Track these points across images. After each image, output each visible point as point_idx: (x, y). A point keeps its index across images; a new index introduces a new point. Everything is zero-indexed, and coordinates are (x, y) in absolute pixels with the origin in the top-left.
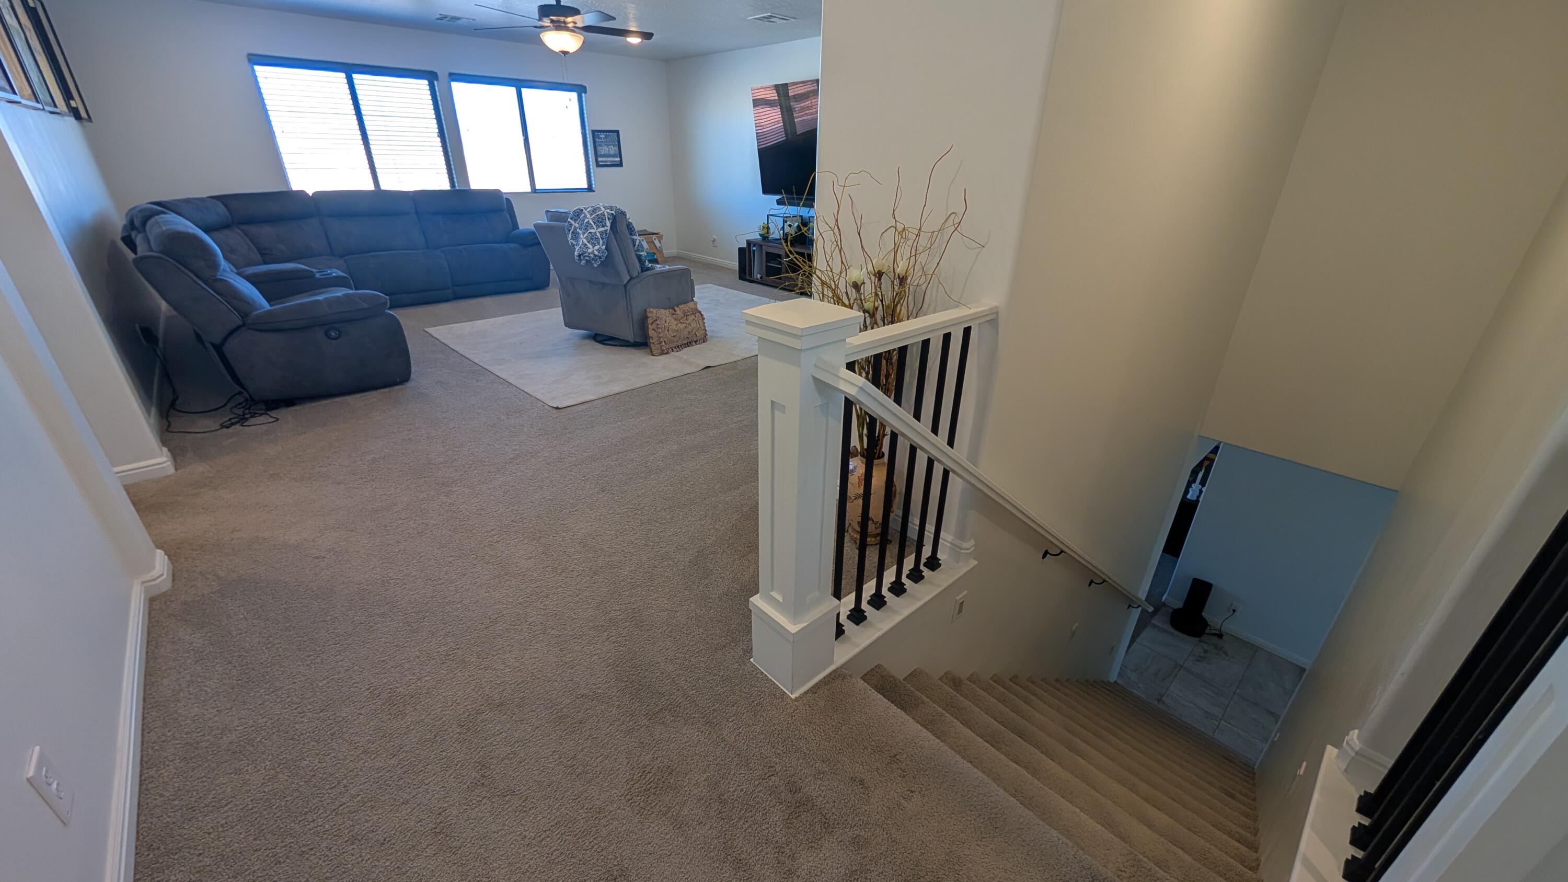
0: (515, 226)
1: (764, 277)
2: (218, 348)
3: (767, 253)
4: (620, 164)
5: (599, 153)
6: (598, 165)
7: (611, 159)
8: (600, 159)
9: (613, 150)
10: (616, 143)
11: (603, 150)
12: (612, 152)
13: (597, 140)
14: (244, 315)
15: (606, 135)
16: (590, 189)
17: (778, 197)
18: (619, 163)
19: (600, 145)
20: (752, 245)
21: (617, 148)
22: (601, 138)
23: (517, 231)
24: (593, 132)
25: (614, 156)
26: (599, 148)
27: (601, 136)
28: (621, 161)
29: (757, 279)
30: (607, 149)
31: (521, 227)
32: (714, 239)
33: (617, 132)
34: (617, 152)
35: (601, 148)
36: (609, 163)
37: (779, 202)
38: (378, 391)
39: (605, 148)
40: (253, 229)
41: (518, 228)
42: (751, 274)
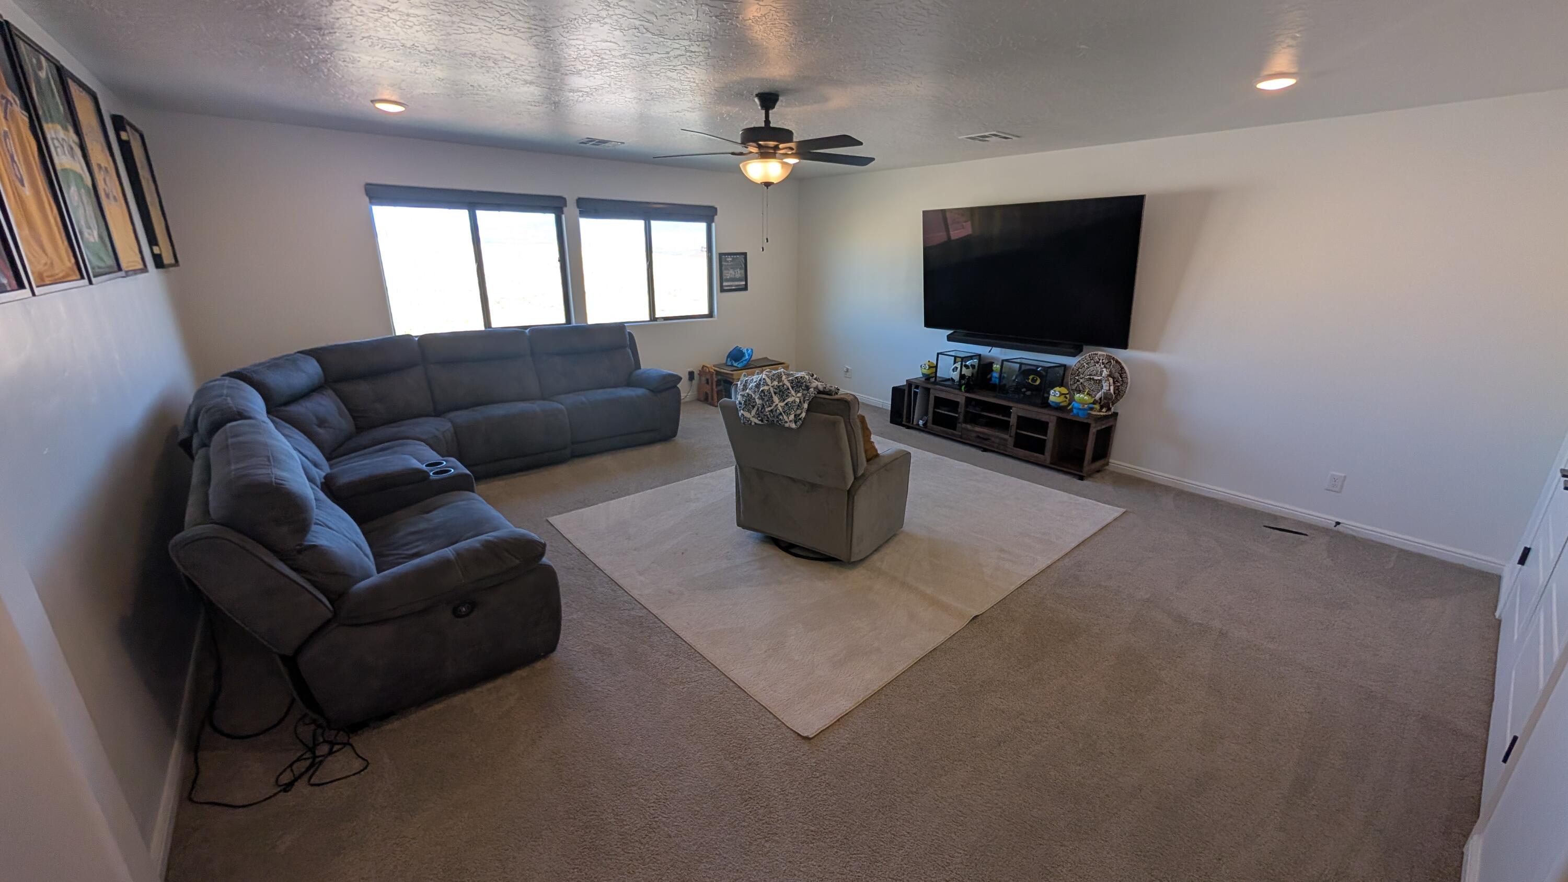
0: (638, 366)
1: (930, 424)
2: (291, 662)
3: (936, 398)
4: (745, 288)
5: (724, 278)
6: (722, 290)
7: (737, 283)
8: (725, 284)
9: (739, 273)
10: (743, 266)
11: (729, 274)
12: (738, 276)
13: (724, 263)
14: (337, 597)
15: (733, 258)
16: (711, 315)
17: (950, 332)
18: (743, 287)
19: (727, 269)
20: (913, 387)
21: (743, 271)
22: (728, 262)
23: (640, 370)
24: (721, 255)
25: (740, 280)
26: (725, 272)
27: (728, 259)
28: (746, 285)
29: (918, 425)
30: (733, 273)
31: (643, 366)
32: (848, 369)
33: (745, 254)
34: (743, 275)
35: (727, 271)
36: (734, 288)
37: (950, 338)
38: (514, 675)
39: (731, 271)
40: (347, 388)
41: (640, 368)
42: (909, 419)
